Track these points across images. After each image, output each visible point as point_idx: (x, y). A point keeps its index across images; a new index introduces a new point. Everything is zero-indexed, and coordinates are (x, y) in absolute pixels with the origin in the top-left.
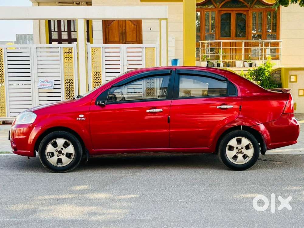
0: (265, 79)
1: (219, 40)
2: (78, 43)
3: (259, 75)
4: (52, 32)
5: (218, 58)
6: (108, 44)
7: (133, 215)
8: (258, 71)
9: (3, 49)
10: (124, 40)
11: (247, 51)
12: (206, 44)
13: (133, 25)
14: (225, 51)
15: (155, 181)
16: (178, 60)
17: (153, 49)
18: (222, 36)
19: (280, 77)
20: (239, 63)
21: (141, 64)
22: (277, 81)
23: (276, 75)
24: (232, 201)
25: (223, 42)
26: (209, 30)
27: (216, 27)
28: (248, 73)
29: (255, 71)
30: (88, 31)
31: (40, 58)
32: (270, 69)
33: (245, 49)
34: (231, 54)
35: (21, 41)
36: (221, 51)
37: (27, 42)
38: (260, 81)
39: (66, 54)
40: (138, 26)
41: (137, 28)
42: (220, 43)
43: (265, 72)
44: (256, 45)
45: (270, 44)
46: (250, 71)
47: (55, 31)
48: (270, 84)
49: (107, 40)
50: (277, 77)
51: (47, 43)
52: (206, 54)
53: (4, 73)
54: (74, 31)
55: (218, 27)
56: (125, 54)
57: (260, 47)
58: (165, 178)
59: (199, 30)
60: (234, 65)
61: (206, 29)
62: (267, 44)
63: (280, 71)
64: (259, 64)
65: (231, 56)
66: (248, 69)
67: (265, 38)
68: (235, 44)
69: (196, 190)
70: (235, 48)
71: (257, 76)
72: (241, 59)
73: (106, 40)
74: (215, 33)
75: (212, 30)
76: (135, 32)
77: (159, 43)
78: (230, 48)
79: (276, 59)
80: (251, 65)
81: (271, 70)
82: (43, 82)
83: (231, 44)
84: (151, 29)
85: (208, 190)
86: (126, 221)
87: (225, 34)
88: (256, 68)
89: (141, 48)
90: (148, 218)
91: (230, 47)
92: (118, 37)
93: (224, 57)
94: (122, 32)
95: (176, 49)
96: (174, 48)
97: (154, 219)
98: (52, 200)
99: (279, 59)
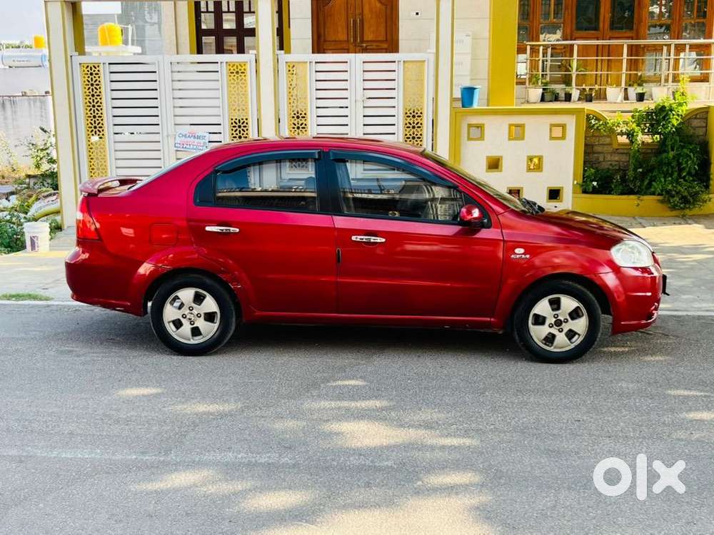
0: (670, 131)
1: (571, 40)
2: (258, 52)
3: (658, 122)
4: (202, 14)
5: (567, 80)
6: (324, 53)
7: (361, 455)
8: (655, 113)
9: (101, 66)
10: (361, 46)
11: (633, 65)
12: (541, 48)
13: (378, 5)
14: (583, 65)
15: (409, 379)
16: (475, 89)
17: (418, 64)
18: (579, 29)
19: (706, 127)
20: (614, 93)
21: (394, 98)
22: (698, 136)
23: (696, 123)
24: (556, 432)
25: (578, 45)
26: (549, 14)
27: (567, 8)
28: (633, 117)
29: (649, 114)
30: (280, 12)
31: (177, 76)
32: (683, 110)
33: (630, 62)
34: (599, 73)
35: (132, 13)
36: (574, 65)
37: (144, 16)
38: (658, 136)
39: (232, 77)
40: (388, 7)
41: (389, 12)
42: (572, 46)
43: (671, 117)
44: (657, 49)
45: (688, 47)
46: (637, 114)
47: (207, 12)
48: (682, 144)
49: (322, 38)
50: (699, 127)
52: (541, 73)
53: (104, 116)
54: (250, 12)
55: (570, 8)
56: (360, 76)
57: (664, 56)
58: (429, 372)
59: (528, 15)
60: (602, 96)
61: (543, 13)
62: (680, 48)
63: (707, 112)
64: (659, 95)
65: (599, 79)
66: (632, 109)
67: (678, 35)
68: (609, 50)
69: (488, 403)
70: (607, 58)
71: (652, 125)
72: (618, 84)
73: (320, 45)
74: (564, 20)
75: (556, 14)
76: (383, 20)
77: (435, 51)
78: (597, 60)
79: (702, 81)
80: (641, 97)
81: (686, 110)
82: (185, 136)
83: (598, 50)
84: (417, 14)
85: (513, 403)
86: (348, 468)
87: (585, 24)
88: (653, 107)
89: (394, 62)
90: (389, 463)
91: (597, 56)
92: (345, 31)
93: (582, 79)
94: (355, 22)
95: (474, 58)
96: (469, 58)
97: (401, 465)
98: (211, 417)
99: (708, 81)
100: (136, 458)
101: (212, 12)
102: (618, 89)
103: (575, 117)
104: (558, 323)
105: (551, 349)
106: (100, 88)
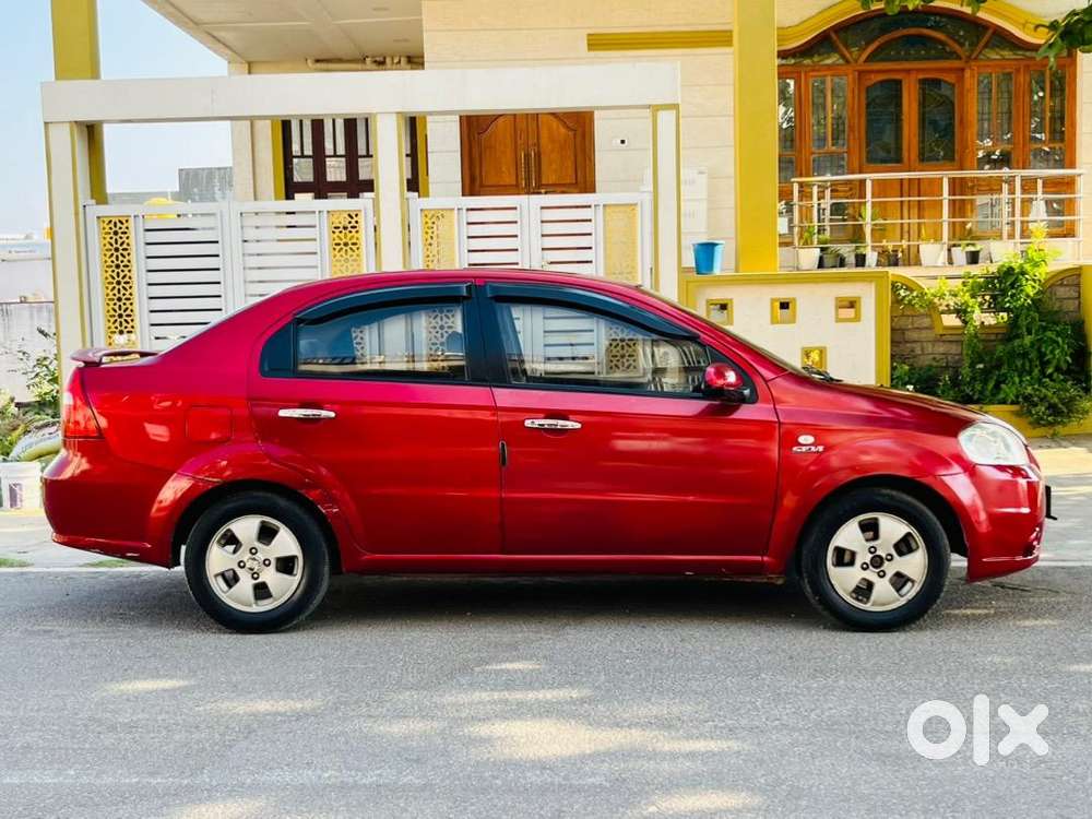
0: (1023, 305)
1: (860, 172)
2: (377, 195)
3: (1004, 293)
4: (295, 160)
5: (857, 236)
6: (479, 195)
7: (545, 768)
8: (998, 278)
9: (131, 220)
10: (532, 183)
11: (958, 209)
12: (815, 189)
13: (563, 130)
14: (881, 210)
15: (627, 658)
16: (717, 244)
17: (629, 209)
18: (871, 160)
19: (1079, 297)
20: (932, 253)
21: (591, 262)
22: (1067, 313)
23: (1061, 292)
24: (889, 728)
25: (873, 181)
26: (825, 139)
27: (851, 128)
28: (964, 284)
29: (990, 279)
30: (413, 155)
31: (252, 248)
32: (1043, 272)
33: (953, 203)
34: (906, 221)
35: (195, 190)
36: (868, 211)
37: (214, 193)
38: (1005, 315)
39: (337, 233)
40: (579, 133)
41: (579, 138)
42: (863, 182)
43: (1024, 283)
44: (993, 187)
45: (1040, 182)
46: (970, 280)
47: (303, 156)
48: (1044, 324)
49: (478, 183)
50: (1069, 298)
51: (276, 199)
52: (816, 223)
53: (135, 299)
54: (368, 156)
55: (856, 128)
56: (537, 229)
57: (1005, 196)
58: (662, 647)
59: (792, 141)
60: (913, 259)
61: (816, 137)
62: (1029, 185)
63: (1079, 275)
64: (1002, 253)
65: (906, 229)
66: (962, 273)
67: (1024, 163)
68: (917, 186)
69: (766, 688)
70: (918, 198)
71: (994, 297)
72: (937, 238)
73: (473, 184)
74: (848, 147)
75: (835, 139)
76: (570, 153)
77: (651, 189)
78: (902, 202)
79: (1065, 236)
80: (973, 258)
81: (1047, 273)
83: (902, 187)
84: (623, 142)
85: (809, 689)
86: (522, 789)
87: (882, 154)
88: (993, 269)
89: (590, 207)
90: (597, 780)
91: (902, 196)
92: (513, 171)
93: (880, 232)
94: (527, 156)
95: (713, 207)
96: (704, 206)
97: (618, 783)
98: (279, 718)
99: (1074, 236)
100: (138, 783)
101: (309, 157)
102: (937, 246)
103: (873, 285)
104: (877, 562)
105: (868, 607)
106: (129, 254)
